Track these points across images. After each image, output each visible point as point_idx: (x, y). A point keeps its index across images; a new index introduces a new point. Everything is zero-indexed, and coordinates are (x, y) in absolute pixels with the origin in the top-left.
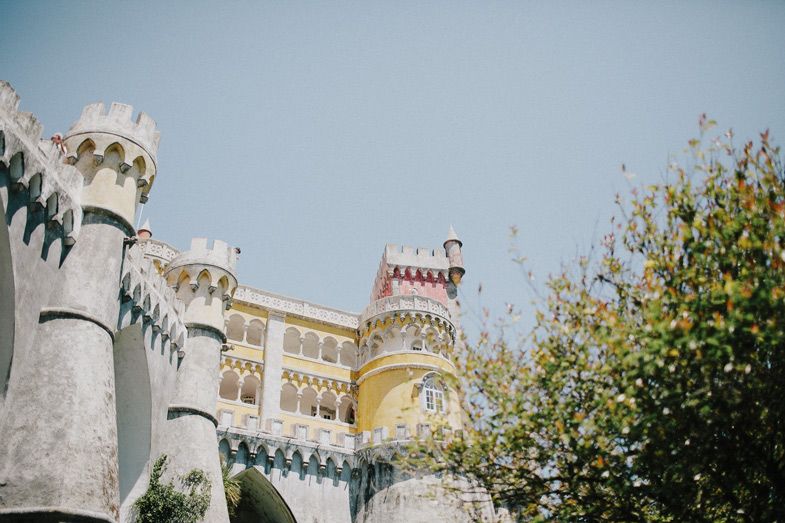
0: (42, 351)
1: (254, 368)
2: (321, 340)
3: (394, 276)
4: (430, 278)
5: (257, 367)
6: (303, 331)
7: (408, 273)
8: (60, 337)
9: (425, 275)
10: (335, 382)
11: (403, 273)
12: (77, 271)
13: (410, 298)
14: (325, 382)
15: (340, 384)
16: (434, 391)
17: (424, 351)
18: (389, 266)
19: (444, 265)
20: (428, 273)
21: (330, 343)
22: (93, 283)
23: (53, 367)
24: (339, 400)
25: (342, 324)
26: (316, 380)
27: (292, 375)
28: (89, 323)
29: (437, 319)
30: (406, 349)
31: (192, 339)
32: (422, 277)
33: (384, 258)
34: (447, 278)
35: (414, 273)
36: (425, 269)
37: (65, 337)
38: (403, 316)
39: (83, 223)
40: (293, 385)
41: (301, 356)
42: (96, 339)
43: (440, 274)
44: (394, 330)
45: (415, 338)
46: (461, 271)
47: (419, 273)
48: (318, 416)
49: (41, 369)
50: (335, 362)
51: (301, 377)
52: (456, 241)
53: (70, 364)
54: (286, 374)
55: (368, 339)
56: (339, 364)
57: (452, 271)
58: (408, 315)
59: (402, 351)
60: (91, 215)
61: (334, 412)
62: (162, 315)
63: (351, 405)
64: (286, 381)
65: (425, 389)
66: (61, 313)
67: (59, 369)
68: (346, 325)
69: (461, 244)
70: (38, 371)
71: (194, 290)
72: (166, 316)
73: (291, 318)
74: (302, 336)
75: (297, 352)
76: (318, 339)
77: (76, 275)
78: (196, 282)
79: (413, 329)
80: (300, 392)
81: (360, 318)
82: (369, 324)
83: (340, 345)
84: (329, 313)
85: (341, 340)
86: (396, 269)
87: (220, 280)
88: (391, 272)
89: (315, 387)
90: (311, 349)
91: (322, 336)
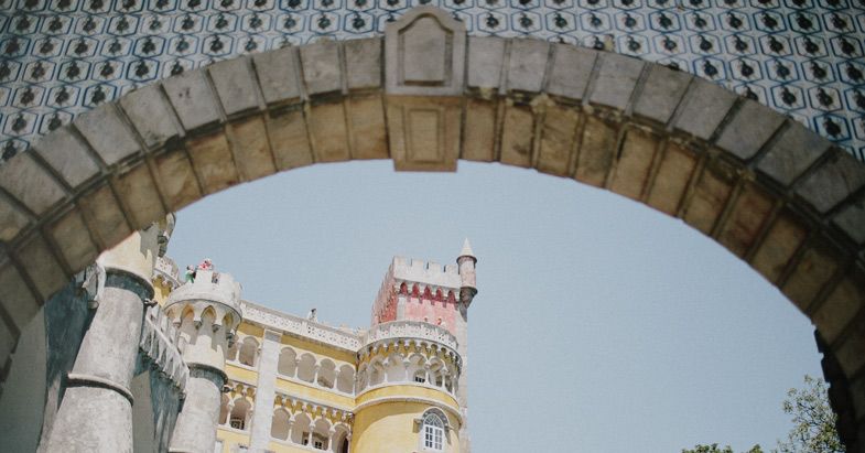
0: (69, 419)
1: (245, 391)
2: (318, 363)
3: (401, 292)
4: (439, 297)
5: (248, 389)
6: (300, 353)
7: (415, 290)
8: (85, 406)
9: (434, 293)
10: (330, 409)
11: (410, 289)
12: (100, 337)
13: (417, 322)
14: (320, 409)
15: (335, 412)
16: (434, 428)
17: (427, 383)
18: (396, 280)
19: (456, 283)
20: (438, 291)
21: (328, 365)
22: (116, 351)
23: (79, 436)
24: (332, 429)
25: (341, 345)
26: (310, 405)
27: (284, 401)
28: (112, 392)
29: (444, 350)
30: (408, 381)
31: (193, 379)
32: (432, 295)
33: (391, 272)
34: (457, 297)
35: (422, 290)
36: (435, 286)
37: (90, 406)
38: (407, 344)
39: (106, 285)
40: (285, 410)
41: (296, 379)
42: (119, 408)
43: (451, 293)
44: (397, 358)
45: (418, 368)
46: (473, 292)
47: (428, 290)
48: (310, 445)
49: (69, 438)
50: (331, 387)
51: (295, 403)
52: (471, 257)
53: (96, 434)
54: (279, 399)
55: (369, 365)
56: (335, 390)
57: (463, 290)
58: (413, 343)
59: (403, 382)
60: (114, 277)
61: (326, 439)
62: (168, 360)
63: (345, 435)
64: (279, 406)
65: (425, 426)
66: (86, 381)
67: (85, 439)
68: (345, 347)
69: (475, 260)
70: (65, 440)
71: (197, 328)
72: (172, 360)
73: (288, 337)
74: (298, 357)
75: (292, 376)
76: (315, 361)
77: (100, 341)
78: (199, 319)
79: (417, 358)
80: (292, 419)
81: (361, 339)
82: (370, 349)
83: (337, 369)
84: (328, 333)
85: (339, 365)
86: (403, 285)
87: (225, 318)
88: (398, 287)
89: (309, 415)
90: (306, 372)
91: (319, 359)
